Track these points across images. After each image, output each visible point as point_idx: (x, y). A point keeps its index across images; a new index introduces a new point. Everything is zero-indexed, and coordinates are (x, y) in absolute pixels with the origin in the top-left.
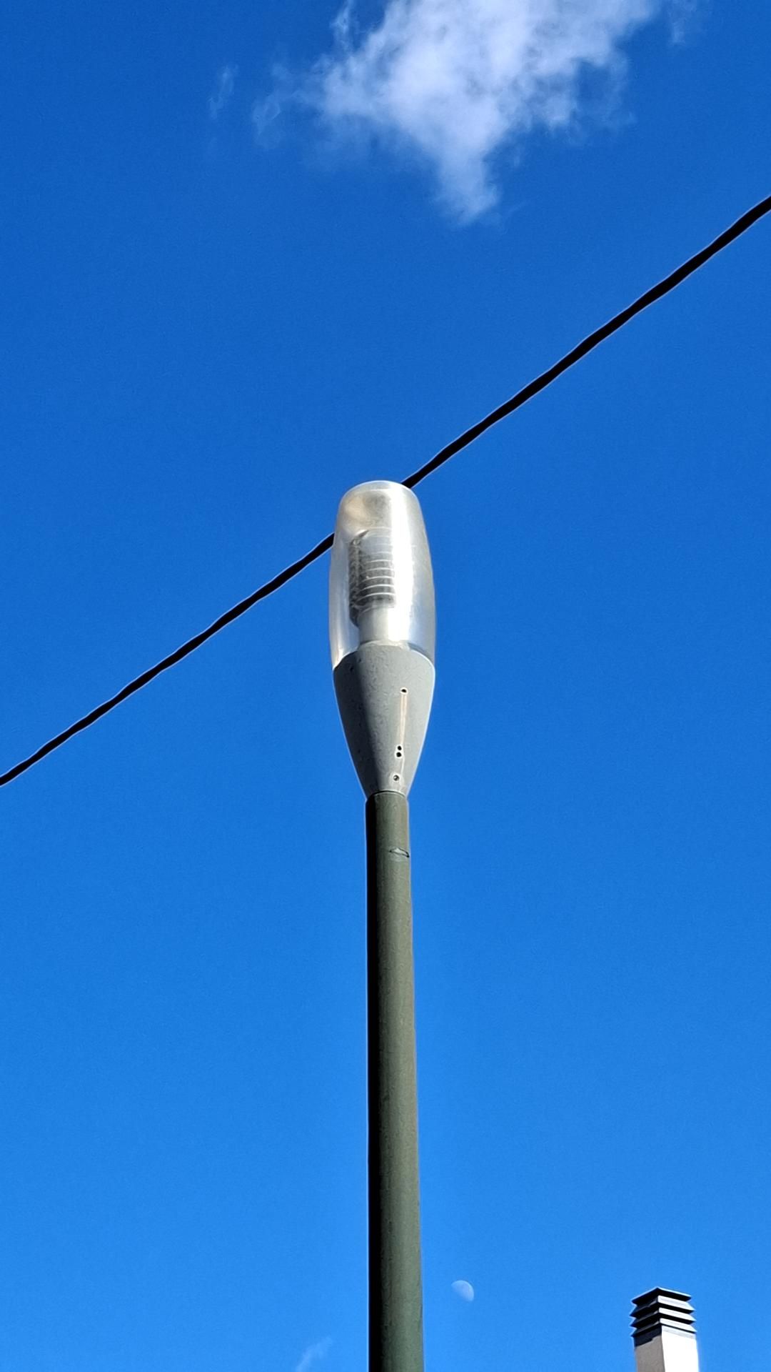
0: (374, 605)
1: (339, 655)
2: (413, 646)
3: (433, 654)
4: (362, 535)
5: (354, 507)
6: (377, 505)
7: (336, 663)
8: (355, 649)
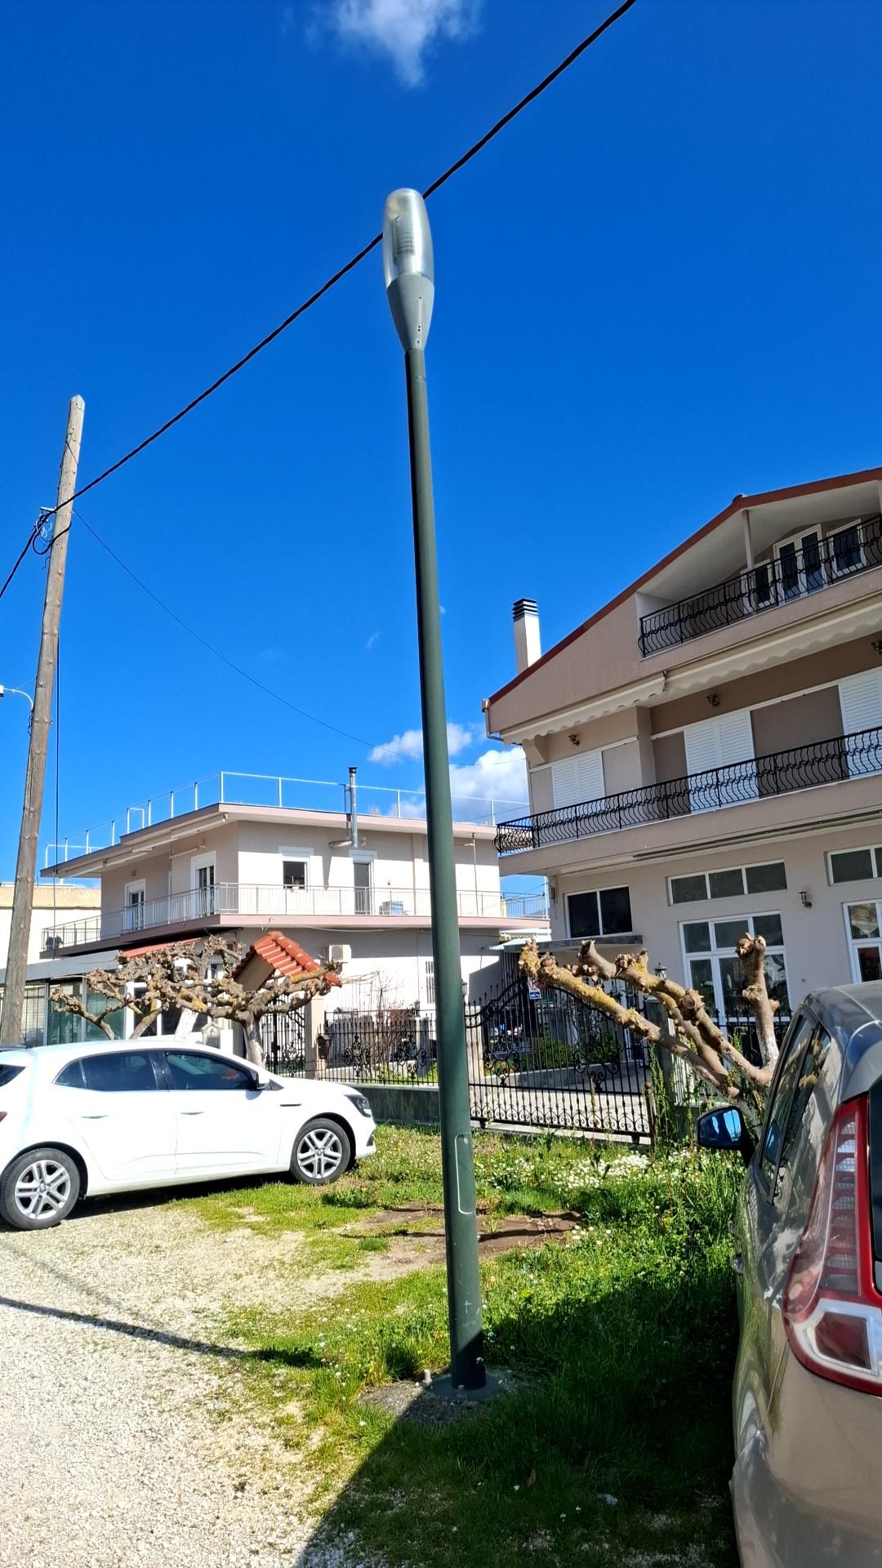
0: (405, 255)
1: (389, 281)
2: (423, 275)
3: (433, 278)
4: (396, 219)
5: (393, 203)
6: (404, 202)
7: (388, 285)
8: (396, 277)
